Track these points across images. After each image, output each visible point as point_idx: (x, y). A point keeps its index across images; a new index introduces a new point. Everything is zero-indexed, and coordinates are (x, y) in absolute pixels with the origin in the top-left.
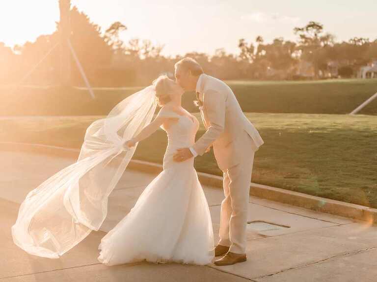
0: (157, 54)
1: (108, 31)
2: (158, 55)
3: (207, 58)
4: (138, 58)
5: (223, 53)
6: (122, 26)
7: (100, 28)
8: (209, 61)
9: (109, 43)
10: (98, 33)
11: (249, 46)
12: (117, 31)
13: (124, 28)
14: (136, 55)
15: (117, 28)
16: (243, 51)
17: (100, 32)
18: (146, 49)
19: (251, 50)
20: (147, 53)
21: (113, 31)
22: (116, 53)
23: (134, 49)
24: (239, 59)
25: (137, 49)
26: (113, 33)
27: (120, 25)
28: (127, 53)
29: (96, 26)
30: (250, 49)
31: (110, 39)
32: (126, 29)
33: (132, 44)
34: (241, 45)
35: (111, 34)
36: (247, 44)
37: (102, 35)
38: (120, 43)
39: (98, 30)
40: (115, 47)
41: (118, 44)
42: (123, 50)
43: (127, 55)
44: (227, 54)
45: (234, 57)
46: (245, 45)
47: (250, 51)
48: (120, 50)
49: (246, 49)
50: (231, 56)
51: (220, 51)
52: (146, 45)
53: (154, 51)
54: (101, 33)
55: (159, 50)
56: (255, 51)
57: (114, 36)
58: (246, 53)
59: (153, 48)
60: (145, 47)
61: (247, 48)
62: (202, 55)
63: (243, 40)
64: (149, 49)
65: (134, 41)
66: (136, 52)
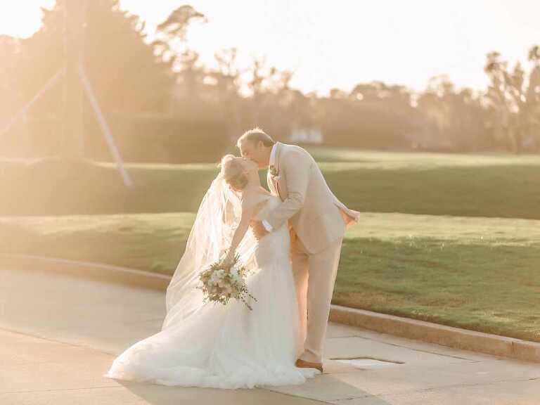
0: (282, 85)
1: (161, 27)
2: (286, 88)
3: (408, 95)
4: (235, 94)
5: (447, 86)
6: (197, 15)
7: (144, 25)
8: (414, 104)
9: (166, 57)
10: (140, 36)
11: (510, 70)
12: (184, 28)
13: (201, 20)
14: (230, 87)
15: (185, 21)
16: (496, 80)
17: (144, 32)
18: (255, 74)
19: (515, 80)
20: (257, 81)
21: (174, 26)
22: (180, 80)
23: (225, 71)
24: (486, 102)
25: (233, 73)
26: (174, 33)
27: (193, 13)
28: (209, 81)
29: (134, 18)
30: (515, 78)
31: (167, 47)
32: (207, 21)
33: (220, 60)
34: (491, 67)
35: (171, 35)
36: (505, 64)
37: (148, 40)
38: (191, 56)
39: (138, 27)
40: (178, 68)
41: (185, 59)
42: (201, 72)
43: (209, 88)
44: (457, 89)
45: (475, 95)
46: (502, 67)
47: (512, 81)
48: (192, 73)
49: (502, 79)
50: (466, 93)
51: (439, 81)
52: (256, 64)
53: (277, 77)
54: (146, 35)
55: (287, 77)
56: (526, 83)
57: (177, 39)
58: (502, 87)
59: (273, 71)
60: (253, 67)
61: (505, 74)
62: (395, 89)
63: (495, 54)
64: (264, 72)
65: (225, 51)
66: (231, 78)
